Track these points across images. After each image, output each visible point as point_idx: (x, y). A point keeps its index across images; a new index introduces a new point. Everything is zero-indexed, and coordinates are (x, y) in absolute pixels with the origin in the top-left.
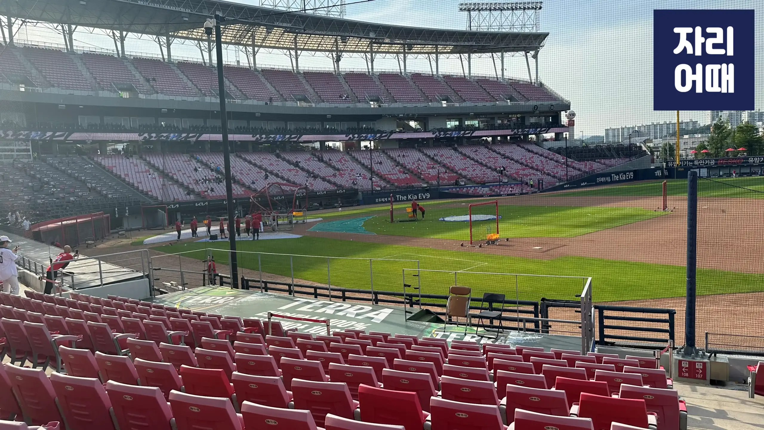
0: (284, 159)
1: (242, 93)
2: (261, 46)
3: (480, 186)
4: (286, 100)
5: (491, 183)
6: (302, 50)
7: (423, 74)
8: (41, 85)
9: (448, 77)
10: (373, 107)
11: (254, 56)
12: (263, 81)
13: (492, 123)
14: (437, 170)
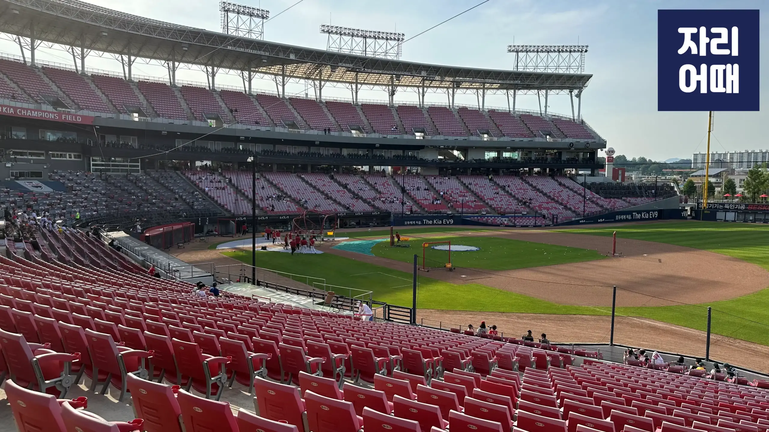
0: (336, 181)
1: (307, 124)
2: (328, 80)
3: (500, 216)
4: (342, 130)
5: (512, 213)
6: (362, 84)
7: (470, 108)
8: (150, 115)
9: (492, 112)
10: (417, 138)
11: (320, 89)
12: (325, 113)
13: (529, 156)
14: (467, 198)
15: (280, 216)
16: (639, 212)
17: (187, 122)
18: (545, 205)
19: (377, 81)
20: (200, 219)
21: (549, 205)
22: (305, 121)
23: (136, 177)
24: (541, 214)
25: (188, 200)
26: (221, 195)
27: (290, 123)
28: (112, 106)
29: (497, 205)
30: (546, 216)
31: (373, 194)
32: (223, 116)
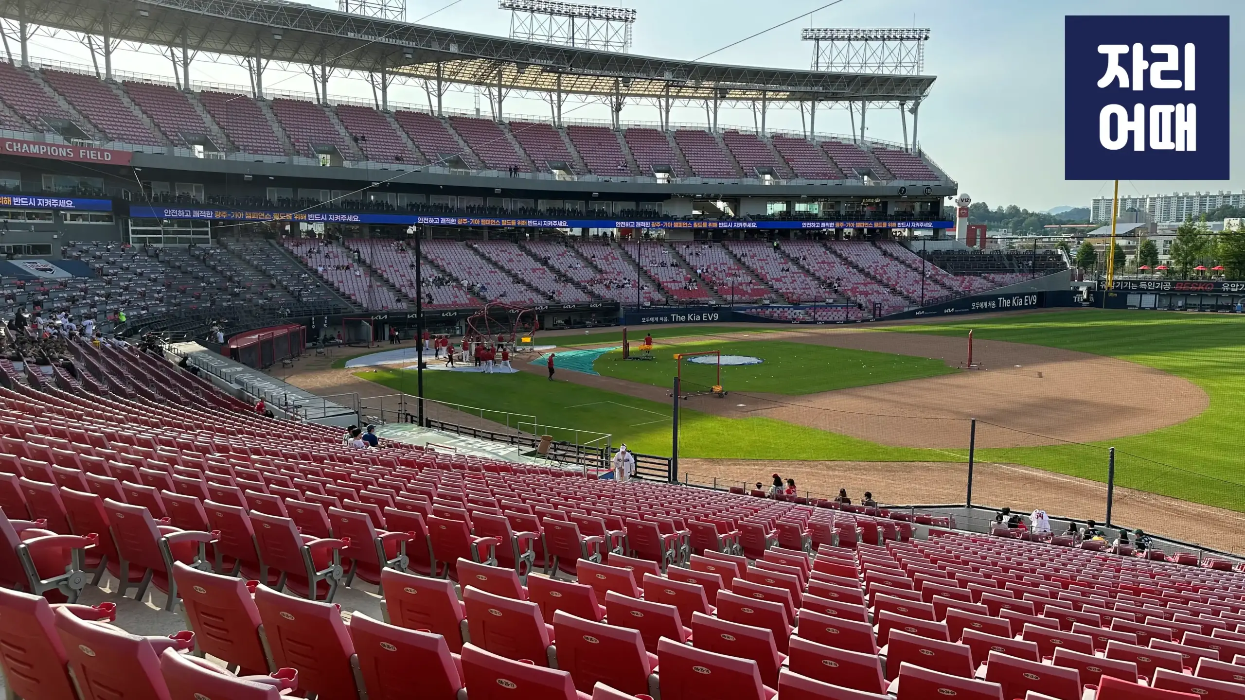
1: (479, 159)
2: (512, 87)
4: (537, 170)
5: (810, 302)
6: (568, 92)
7: (741, 131)
8: (223, 148)
9: (778, 138)
10: (659, 182)
11: (500, 102)
12: (509, 141)
13: (837, 209)
14: (740, 279)
15: (441, 312)
16: (1008, 297)
17: (284, 159)
18: (861, 288)
19: (592, 88)
20: (313, 319)
21: (868, 288)
22: (477, 155)
23: (204, 250)
24: (855, 302)
25: (291, 288)
26: (344, 279)
27: (452, 158)
28: (160, 134)
29: (786, 289)
30: (864, 305)
31: (589, 273)
32: (343, 147)
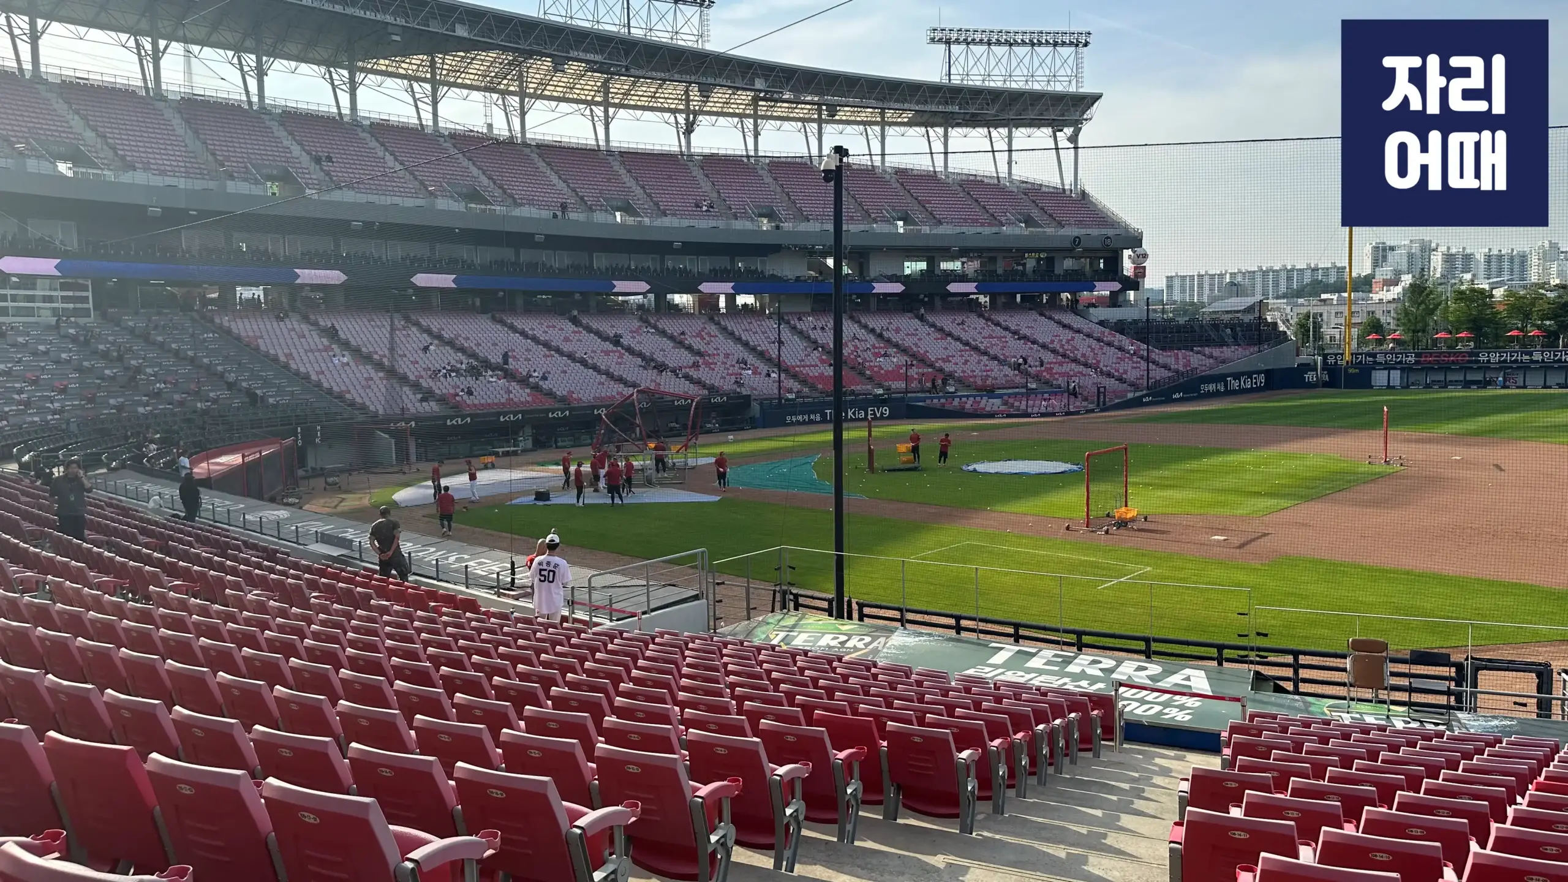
5: (1004, 388)
6: (618, 106)
7: (854, 164)
8: (108, 165)
9: (904, 175)
10: (764, 228)
13: (991, 267)
16: (1237, 376)
17: (212, 185)
19: (651, 101)
20: (299, 430)
21: (1067, 369)
26: (324, 368)
27: (464, 190)
29: (963, 372)
31: (686, 356)
32: (298, 170)
